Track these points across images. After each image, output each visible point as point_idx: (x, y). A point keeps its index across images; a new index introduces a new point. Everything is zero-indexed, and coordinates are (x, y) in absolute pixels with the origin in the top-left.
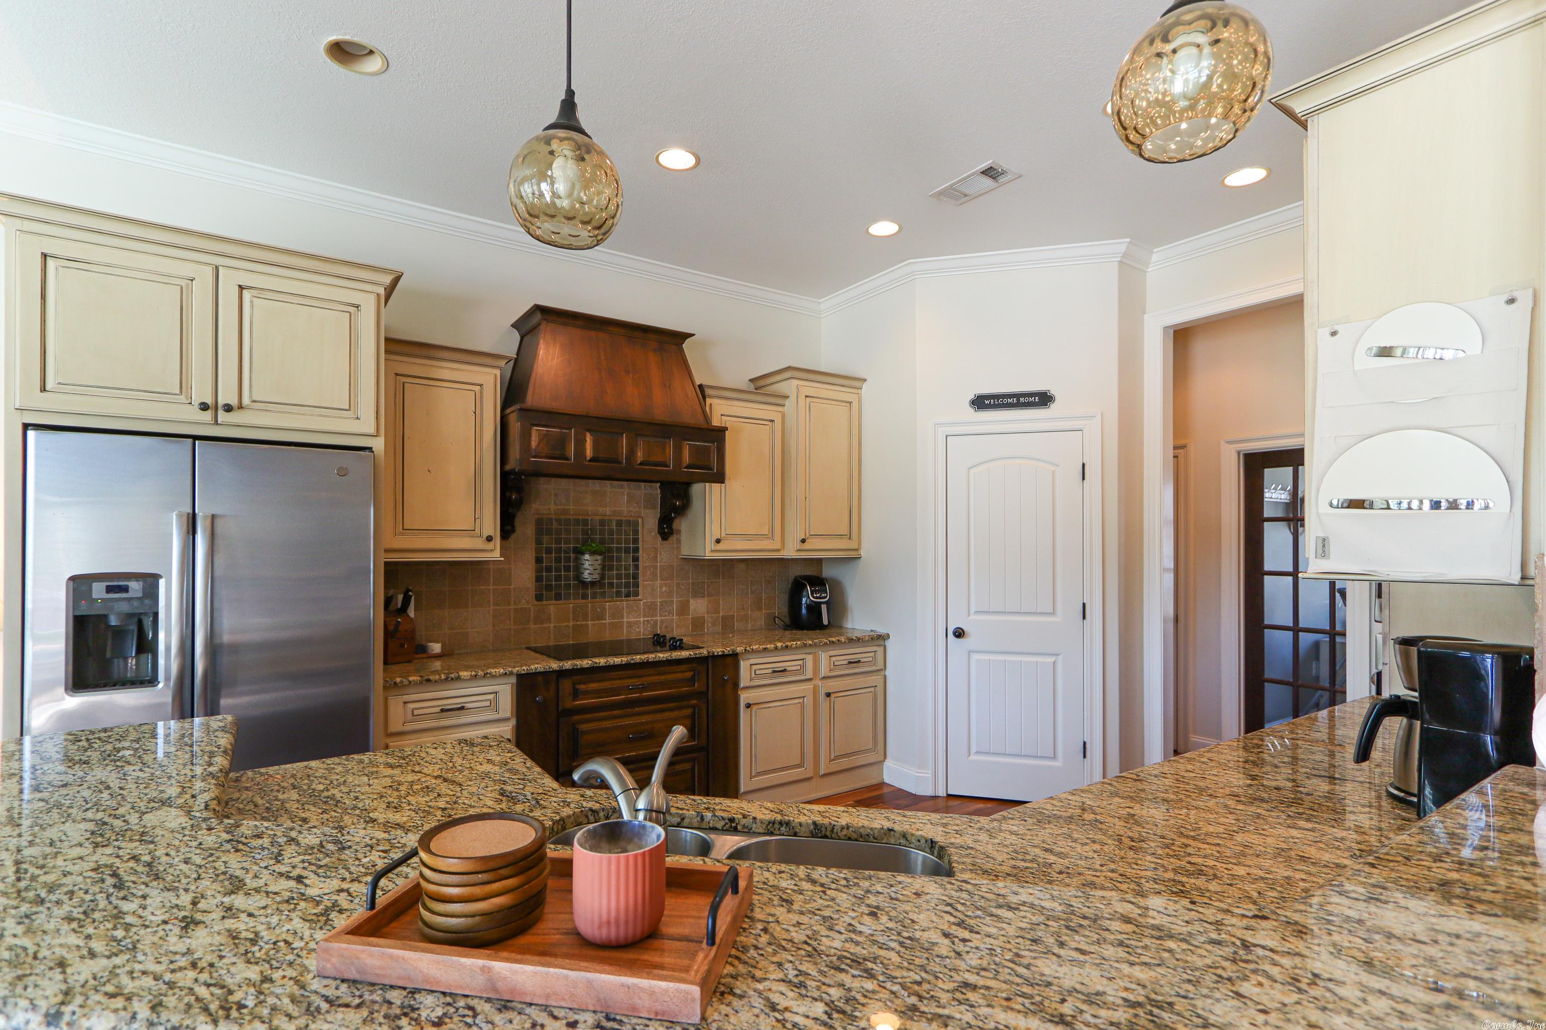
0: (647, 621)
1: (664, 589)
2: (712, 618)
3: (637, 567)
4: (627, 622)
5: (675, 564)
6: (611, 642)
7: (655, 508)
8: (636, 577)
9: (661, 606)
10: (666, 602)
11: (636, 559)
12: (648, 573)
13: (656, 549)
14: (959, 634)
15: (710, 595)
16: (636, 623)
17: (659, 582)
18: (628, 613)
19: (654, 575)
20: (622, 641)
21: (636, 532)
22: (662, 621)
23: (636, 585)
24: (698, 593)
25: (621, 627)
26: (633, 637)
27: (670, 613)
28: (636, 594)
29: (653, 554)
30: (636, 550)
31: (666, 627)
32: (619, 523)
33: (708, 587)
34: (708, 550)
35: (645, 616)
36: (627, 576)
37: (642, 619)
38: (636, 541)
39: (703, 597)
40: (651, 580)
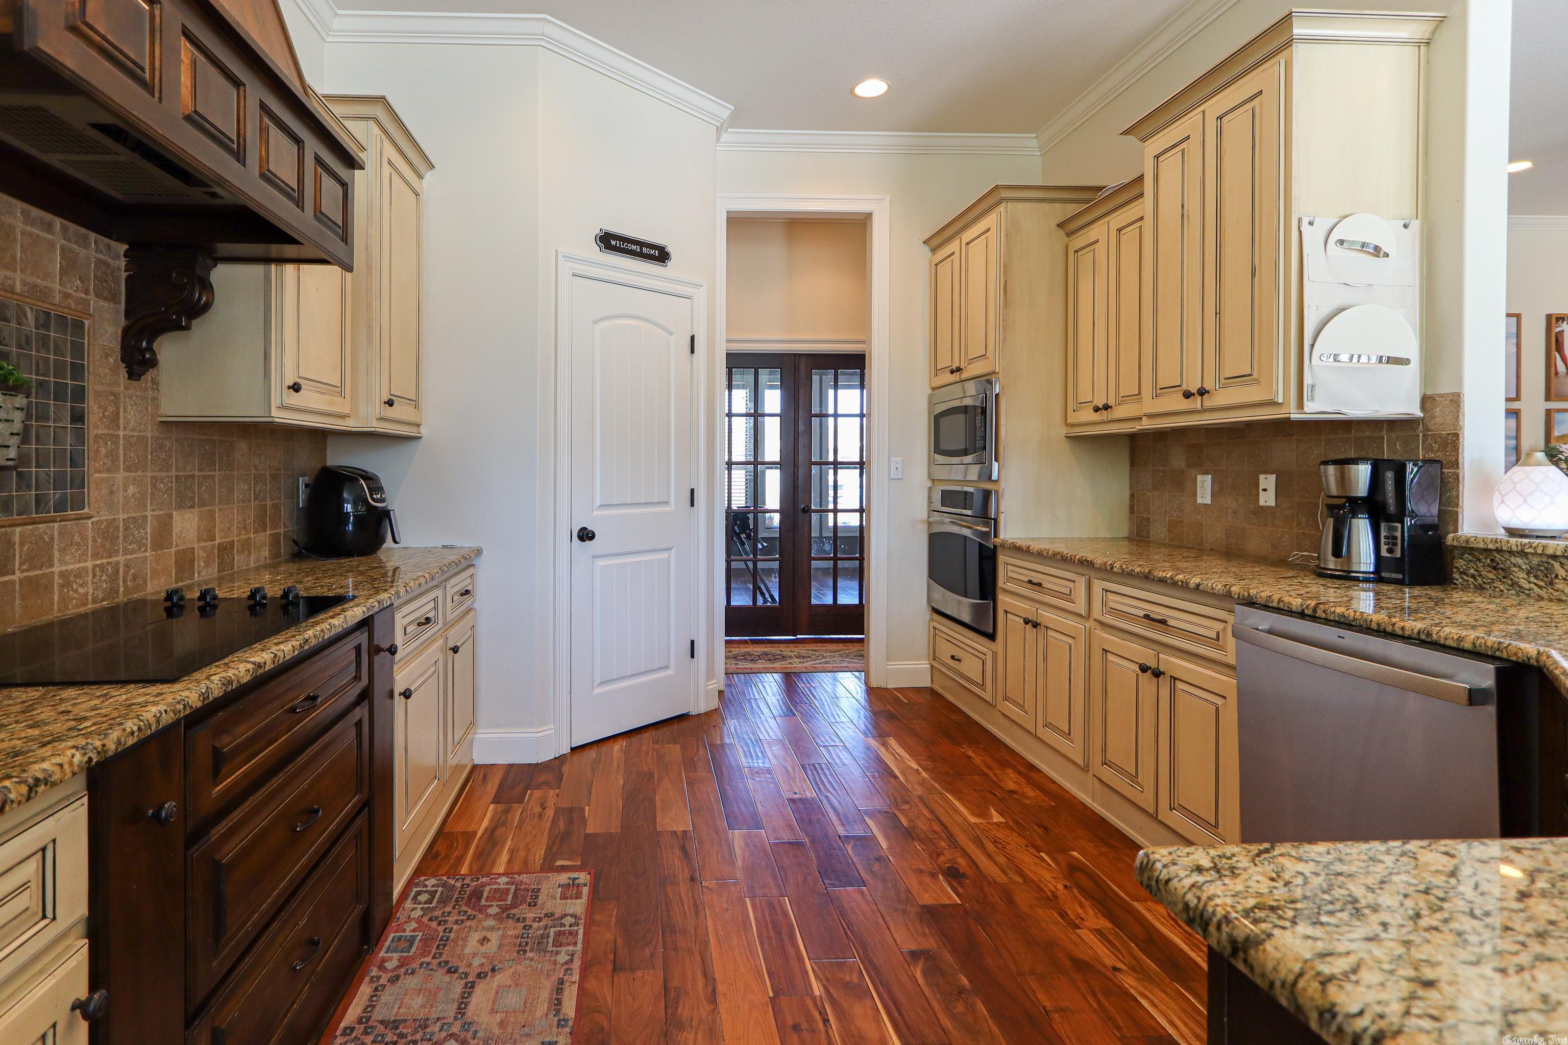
0: (101, 566)
1: (131, 490)
2: (204, 549)
3: (80, 436)
4: (62, 574)
5: (149, 435)
6: (28, 633)
7: (114, 299)
8: (76, 460)
9: (127, 529)
10: (135, 520)
11: (78, 418)
12: (103, 451)
13: (116, 396)
14: (586, 535)
15: (202, 504)
16: (79, 574)
17: (121, 475)
18: (63, 551)
19: (113, 455)
20: (50, 625)
21: (78, 349)
22: (127, 566)
23: (79, 482)
24: (184, 501)
25: (48, 588)
26: (73, 610)
27: (141, 544)
28: (79, 503)
29: (111, 409)
30: (79, 394)
31: (135, 577)
32: (45, 319)
33: (200, 487)
34: (275, 402)
35: (96, 556)
36: (59, 455)
37: (89, 564)
38: (78, 371)
39: (192, 507)
40: (109, 470)
